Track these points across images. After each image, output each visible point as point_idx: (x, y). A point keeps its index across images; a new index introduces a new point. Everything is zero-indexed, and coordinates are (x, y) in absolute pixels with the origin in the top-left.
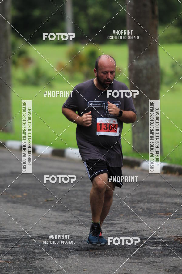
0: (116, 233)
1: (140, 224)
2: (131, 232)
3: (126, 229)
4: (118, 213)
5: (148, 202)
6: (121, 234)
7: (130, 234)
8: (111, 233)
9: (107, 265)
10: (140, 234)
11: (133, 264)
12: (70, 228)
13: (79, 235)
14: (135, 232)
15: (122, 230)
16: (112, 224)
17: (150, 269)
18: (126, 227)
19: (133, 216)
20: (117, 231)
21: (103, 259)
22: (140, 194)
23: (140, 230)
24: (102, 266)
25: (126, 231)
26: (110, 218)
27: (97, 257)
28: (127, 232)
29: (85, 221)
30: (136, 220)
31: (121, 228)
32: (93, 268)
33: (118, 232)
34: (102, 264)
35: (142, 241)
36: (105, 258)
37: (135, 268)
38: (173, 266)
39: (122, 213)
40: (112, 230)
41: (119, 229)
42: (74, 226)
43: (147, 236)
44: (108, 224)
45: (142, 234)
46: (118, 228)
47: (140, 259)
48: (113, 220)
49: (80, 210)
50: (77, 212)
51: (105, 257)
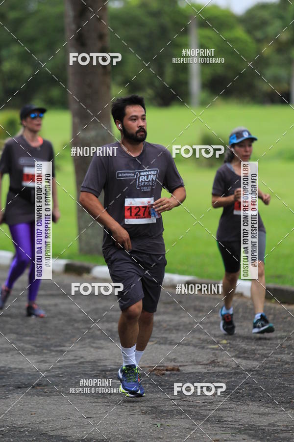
0: (69, 363)
1: (100, 352)
2: (89, 362)
3: (82, 357)
4: (68, 336)
5: (108, 321)
6: (76, 364)
7: (89, 365)
8: (63, 363)
9: (62, 406)
10: (102, 364)
11: (98, 404)
12: (6, 358)
13: (20, 367)
14: (95, 362)
15: (76, 360)
16: (62, 351)
17: (121, 410)
18: (82, 356)
19: (89, 340)
20: (70, 360)
21: (56, 398)
22: (96, 311)
23: (101, 358)
24: (55, 407)
25: (82, 360)
26: (58, 344)
27: (48, 396)
28: (84, 362)
29: (26, 348)
30: (94, 345)
31: (76, 356)
32: (44, 411)
33: (72, 362)
34: (56, 405)
35: (105, 373)
36: (58, 397)
37: (100, 409)
38: (151, 406)
39: (74, 336)
40: (64, 360)
41: (73, 358)
42: (12, 355)
43: (111, 366)
44: (57, 351)
45: (105, 364)
46: (72, 356)
47: (105, 398)
48: (64, 346)
49: (17, 333)
50: (13, 336)
51: (58, 395)
